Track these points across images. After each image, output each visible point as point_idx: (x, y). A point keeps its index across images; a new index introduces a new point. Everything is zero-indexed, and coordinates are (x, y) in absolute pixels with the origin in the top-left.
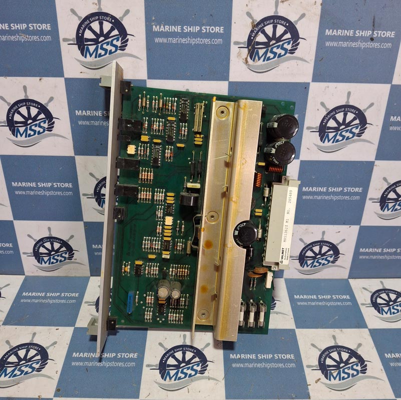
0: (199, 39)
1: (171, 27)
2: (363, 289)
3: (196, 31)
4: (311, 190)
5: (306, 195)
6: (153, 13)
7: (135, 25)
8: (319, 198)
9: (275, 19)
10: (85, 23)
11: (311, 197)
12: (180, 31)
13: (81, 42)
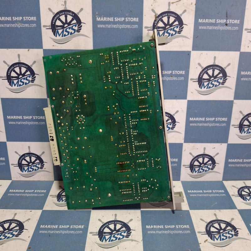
0: (124, 25)
1: (107, 18)
2: (232, 186)
3: (122, 21)
4: (195, 120)
5: (192, 123)
6: (97, 10)
7: (86, 17)
8: (201, 125)
9: (168, 13)
10: (57, 16)
11: (195, 125)
12: (113, 21)
13: (54, 28)
